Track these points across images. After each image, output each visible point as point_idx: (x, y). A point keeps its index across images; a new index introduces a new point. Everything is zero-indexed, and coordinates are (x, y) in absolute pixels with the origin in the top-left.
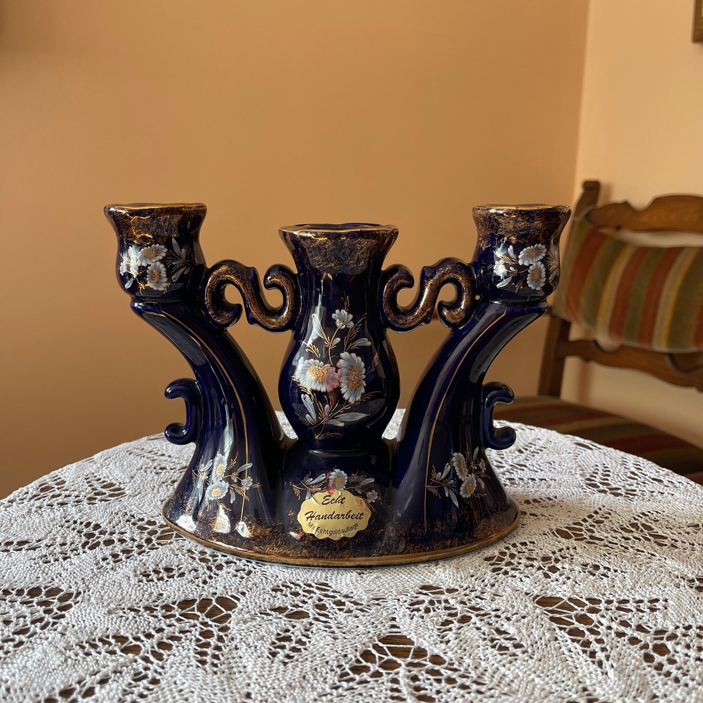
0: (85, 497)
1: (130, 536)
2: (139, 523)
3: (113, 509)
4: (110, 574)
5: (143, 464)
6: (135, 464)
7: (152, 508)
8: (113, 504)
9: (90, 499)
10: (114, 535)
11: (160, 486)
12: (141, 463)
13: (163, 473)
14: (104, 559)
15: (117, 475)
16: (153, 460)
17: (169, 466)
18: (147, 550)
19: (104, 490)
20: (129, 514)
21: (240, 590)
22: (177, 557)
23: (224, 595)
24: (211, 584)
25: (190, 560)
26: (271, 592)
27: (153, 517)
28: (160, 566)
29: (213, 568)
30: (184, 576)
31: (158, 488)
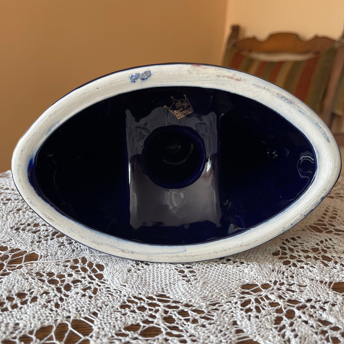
7: (4, 235)
11: (8, 214)
13: (9, 204)
17: (14, 197)
21: (91, 310)
22: (28, 282)
23: (78, 318)
24: (63, 306)
25: (40, 283)
26: (120, 310)
27: (5, 242)
28: (13, 292)
29: (63, 289)
30: (36, 301)
31: (7, 216)
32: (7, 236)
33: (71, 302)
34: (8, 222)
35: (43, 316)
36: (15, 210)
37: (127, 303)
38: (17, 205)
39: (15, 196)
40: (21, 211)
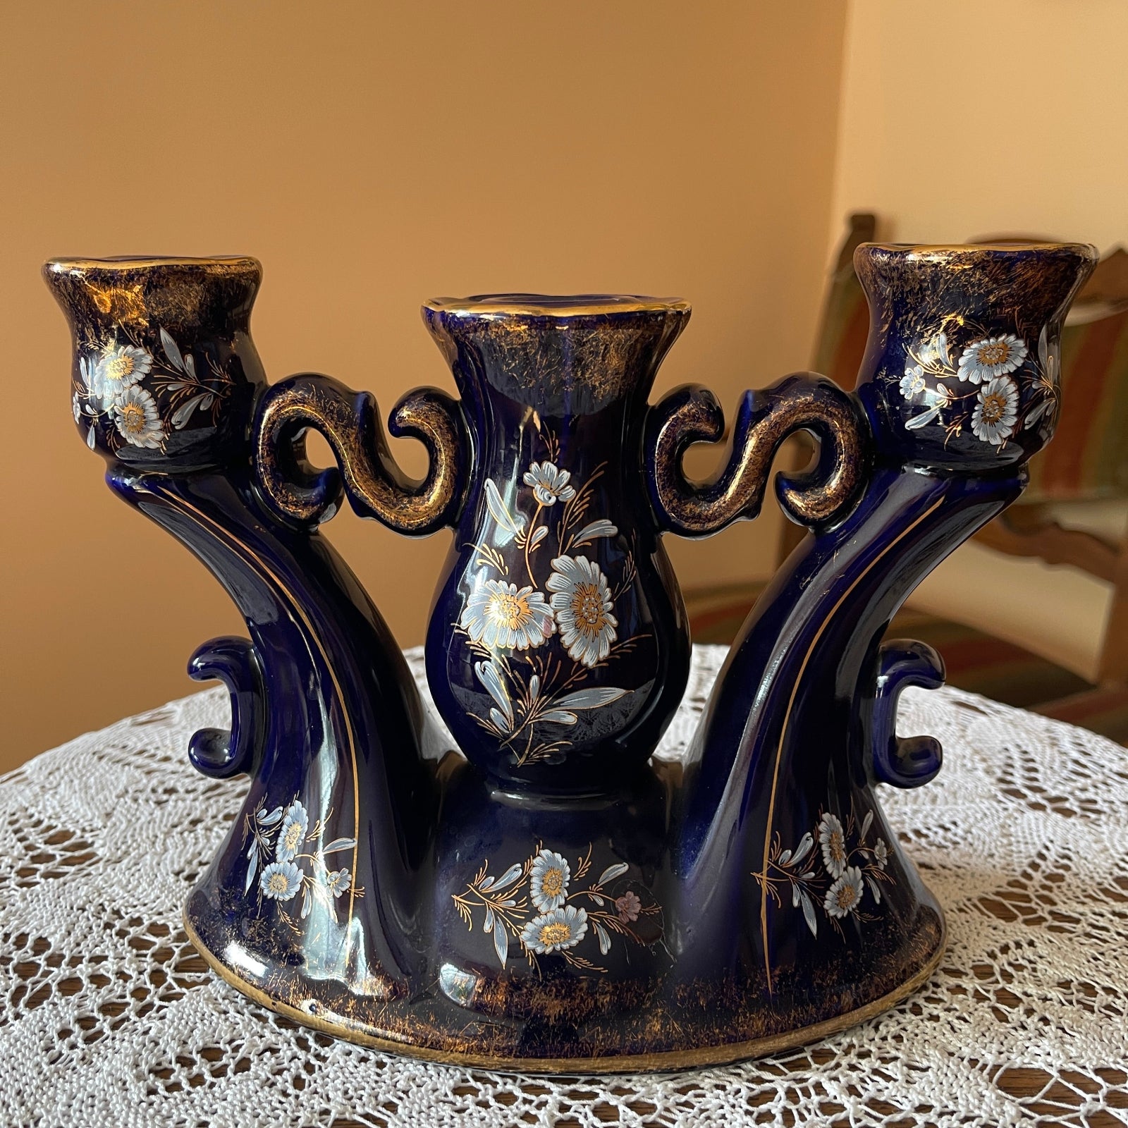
0: (12, 867)
1: (115, 967)
2: (133, 931)
3: (73, 898)
4: (80, 1076)
5: (130, 784)
6: (112, 784)
7: (157, 892)
8: (73, 884)
9: (23, 872)
10: (80, 966)
11: (167, 834)
12: (124, 779)
13: (171, 803)
14: (64, 1033)
15: (77, 811)
16: (149, 773)
17: (183, 784)
18: (157, 1003)
19: (50, 850)
20: (108, 909)
21: (381, 1098)
22: (227, 1019)
23: (347, 1115)
24: (313, 1085)
25: (256, 1026)
26: (451, 1097)
27: (160, 914)
28: (191, 1046)
29: (311, 1042)
30: (248, 1069)
31: (165, 840)
32: (167, 897)
33: (331, 1076)
34: (169, 855)
35: (264, 1108)
36: (186, 823)
37: (472, 1083)
38: (191, 808)
39: (187, 780)
40: (200, 826)
